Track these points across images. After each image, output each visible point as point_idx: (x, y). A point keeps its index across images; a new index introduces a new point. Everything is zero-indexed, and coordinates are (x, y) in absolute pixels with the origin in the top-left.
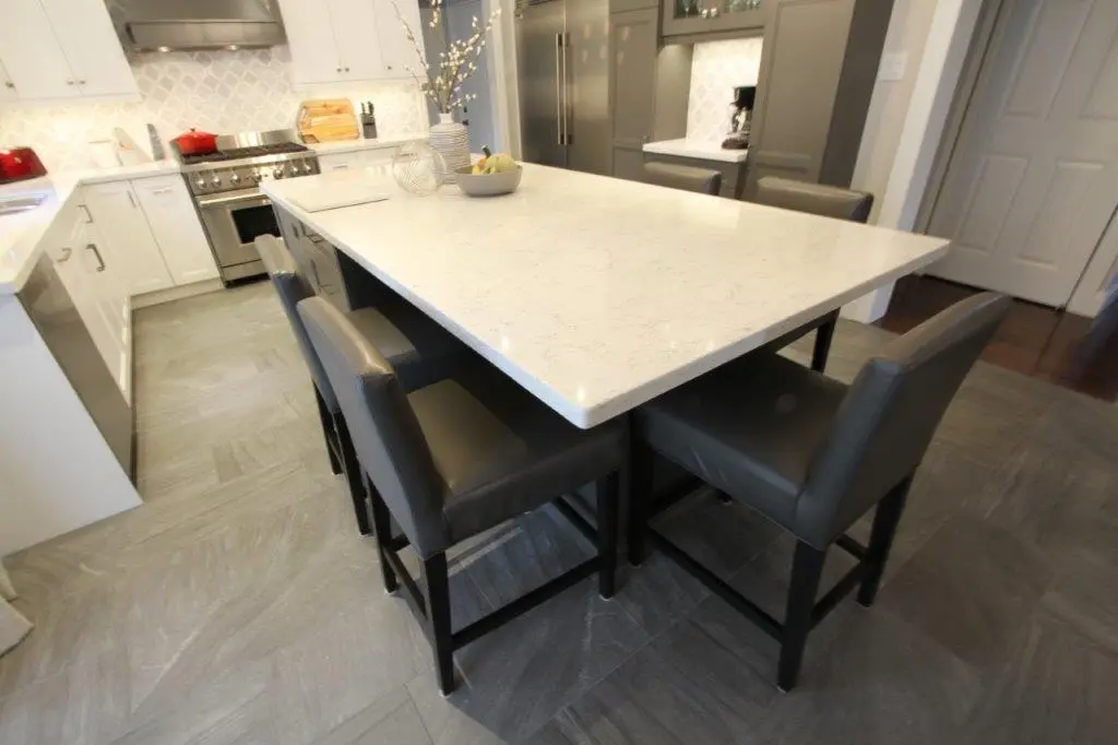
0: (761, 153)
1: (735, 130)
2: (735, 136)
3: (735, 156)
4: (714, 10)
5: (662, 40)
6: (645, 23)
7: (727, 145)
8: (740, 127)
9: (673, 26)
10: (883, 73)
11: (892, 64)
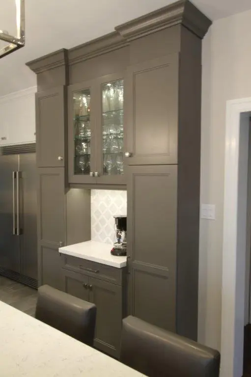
0: (135, 262)
1: (119, 242)
2: (119, 246)
3: (119, 262)
4: (96, 173)
5: (68, 185)
6: (58, 175)
7: (115, 252)
8: (122, 240)
9: (74, 178)
10: (203, 214)
11: (207, 210)
